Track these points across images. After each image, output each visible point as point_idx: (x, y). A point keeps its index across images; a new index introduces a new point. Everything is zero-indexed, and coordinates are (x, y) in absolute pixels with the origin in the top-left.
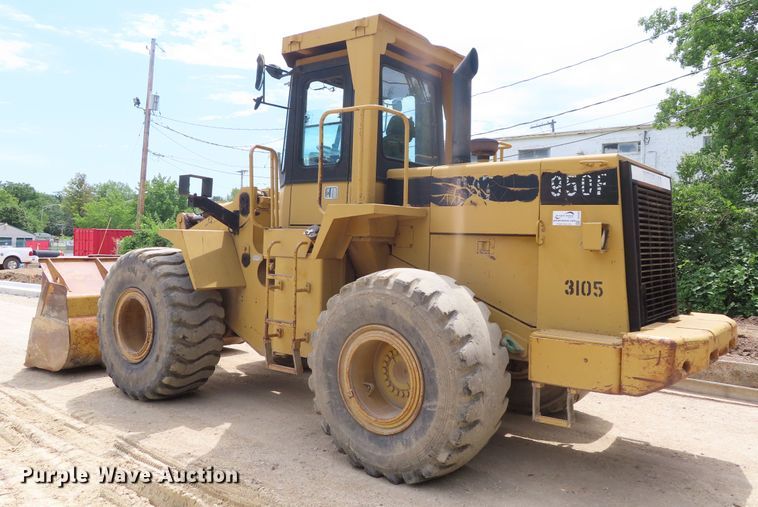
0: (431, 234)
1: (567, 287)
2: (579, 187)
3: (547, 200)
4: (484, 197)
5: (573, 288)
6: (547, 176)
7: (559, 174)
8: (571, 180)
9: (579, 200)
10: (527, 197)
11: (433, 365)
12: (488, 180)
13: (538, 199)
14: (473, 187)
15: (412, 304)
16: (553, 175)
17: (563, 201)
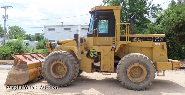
0: (129, 47)
1: (158, 55)
2: (160, 39)
3: (154, 41)
4: (141, 41)
5: (159, 55)
6: (154, 37)
7: (156, 37)
8: (158, 38)
9: (160, 41)
10: (150, 41)
11: (149, 69)
12: (142, 38)
13: (152, 41)
14: (139, 39)
15: (144, 59)
16: (155, 37)
17: (157, 41)
